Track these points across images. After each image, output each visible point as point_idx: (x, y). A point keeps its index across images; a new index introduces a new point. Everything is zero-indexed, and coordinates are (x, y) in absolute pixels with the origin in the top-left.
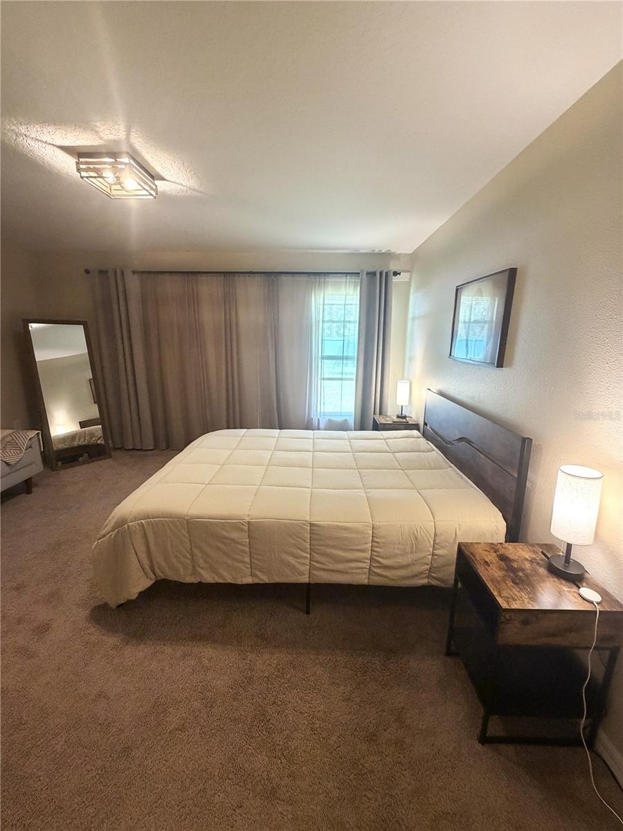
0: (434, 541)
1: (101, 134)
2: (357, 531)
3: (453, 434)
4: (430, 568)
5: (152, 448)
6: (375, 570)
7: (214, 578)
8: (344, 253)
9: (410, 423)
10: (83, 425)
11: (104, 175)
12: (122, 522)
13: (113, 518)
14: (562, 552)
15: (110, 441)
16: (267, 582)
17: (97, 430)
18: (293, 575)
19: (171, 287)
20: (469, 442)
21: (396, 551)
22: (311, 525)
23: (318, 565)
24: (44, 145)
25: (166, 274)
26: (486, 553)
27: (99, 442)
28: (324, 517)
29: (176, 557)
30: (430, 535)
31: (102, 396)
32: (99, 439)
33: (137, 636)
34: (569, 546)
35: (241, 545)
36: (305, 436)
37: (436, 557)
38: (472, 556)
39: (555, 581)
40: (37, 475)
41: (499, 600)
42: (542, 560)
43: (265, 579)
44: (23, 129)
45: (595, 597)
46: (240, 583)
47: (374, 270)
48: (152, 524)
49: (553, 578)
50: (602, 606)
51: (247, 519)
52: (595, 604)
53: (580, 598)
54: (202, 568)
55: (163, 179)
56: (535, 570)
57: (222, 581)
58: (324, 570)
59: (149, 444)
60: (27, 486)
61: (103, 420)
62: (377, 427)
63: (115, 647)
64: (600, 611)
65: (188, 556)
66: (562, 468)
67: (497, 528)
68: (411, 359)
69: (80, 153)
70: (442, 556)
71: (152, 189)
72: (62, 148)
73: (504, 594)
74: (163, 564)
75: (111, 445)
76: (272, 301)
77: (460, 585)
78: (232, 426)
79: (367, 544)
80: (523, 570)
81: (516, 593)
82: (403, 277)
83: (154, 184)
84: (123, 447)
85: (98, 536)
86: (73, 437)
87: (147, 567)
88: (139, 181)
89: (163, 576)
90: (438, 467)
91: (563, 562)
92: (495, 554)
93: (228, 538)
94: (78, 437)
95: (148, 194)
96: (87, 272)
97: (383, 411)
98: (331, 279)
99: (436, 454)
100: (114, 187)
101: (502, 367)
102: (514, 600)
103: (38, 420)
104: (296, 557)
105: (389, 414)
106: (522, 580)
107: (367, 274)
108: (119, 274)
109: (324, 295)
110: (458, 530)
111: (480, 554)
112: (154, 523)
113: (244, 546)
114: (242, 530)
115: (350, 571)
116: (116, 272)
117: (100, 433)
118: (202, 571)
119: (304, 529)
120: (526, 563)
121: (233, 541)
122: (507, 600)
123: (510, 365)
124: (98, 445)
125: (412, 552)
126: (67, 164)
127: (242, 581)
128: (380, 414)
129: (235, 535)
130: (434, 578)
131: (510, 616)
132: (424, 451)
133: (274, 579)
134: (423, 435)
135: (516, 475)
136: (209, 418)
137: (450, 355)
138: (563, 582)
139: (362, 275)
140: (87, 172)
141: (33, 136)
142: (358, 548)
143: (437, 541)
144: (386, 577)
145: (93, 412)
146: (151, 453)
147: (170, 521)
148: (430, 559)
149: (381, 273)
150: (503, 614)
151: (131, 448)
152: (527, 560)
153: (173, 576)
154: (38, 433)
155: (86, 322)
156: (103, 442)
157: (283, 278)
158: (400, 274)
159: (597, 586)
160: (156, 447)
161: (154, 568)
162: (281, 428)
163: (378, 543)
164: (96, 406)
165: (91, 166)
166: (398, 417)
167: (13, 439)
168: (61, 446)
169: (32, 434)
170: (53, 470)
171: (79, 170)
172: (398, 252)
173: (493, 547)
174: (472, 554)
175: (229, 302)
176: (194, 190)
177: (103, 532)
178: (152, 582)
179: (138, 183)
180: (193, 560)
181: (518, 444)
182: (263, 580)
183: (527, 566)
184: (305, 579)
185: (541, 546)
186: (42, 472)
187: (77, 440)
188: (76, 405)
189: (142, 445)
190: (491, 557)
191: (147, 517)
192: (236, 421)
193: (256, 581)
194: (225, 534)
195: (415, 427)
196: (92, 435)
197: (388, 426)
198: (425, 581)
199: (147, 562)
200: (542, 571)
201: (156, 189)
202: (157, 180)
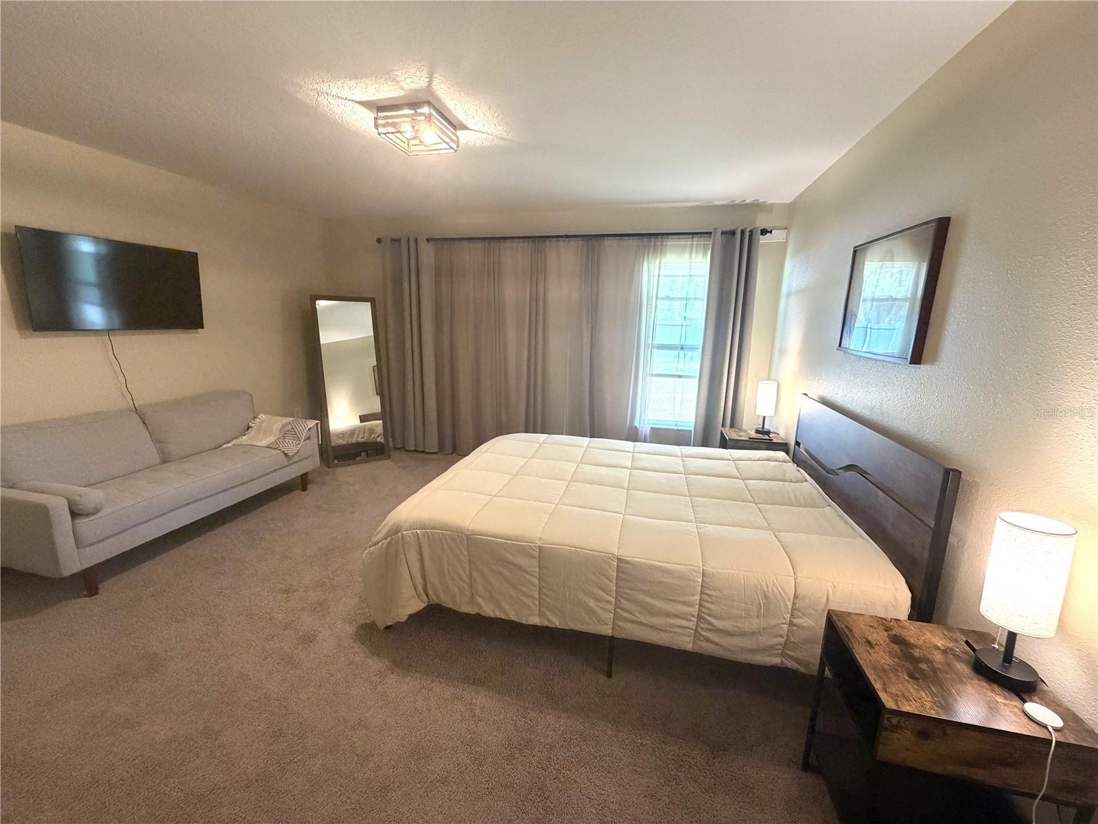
0: (794, 604)
1: (402, 83)
2: (680, 576)
3: (837, 460)
4: (785, 643)
5: (436, 451)
6: (703, 633)
7: (494, 612)
8: (691, 207)
9: (775, 441)
10: (363, 419)
11: (402, 130)
12: (396, 530)
13: (388, 523)
14: (999, 644)
15: (391, 440)
16: (559, 626)
17: (377, 426)
18: (591, 622)
19: (469, 257)
20: (862, 473)
21: (735, 612)
22: (619, 559)
23: (626, 615)
24: (344, 101)
25: (463, 241)
26: (871, 630)
27: (378, 439)
28: (636, 552)
29: (453, 580)
30: (786, 594)
31: (386, 386)
32: (378, 436)
33: (403, 665)
34: (1012, 637)
35: (530, 574)
36: (622, 449)
37: (795, 628)
38: (846, 631)
39: (982, 687)
40: (313, 471)
41: (883, 696)
42: (966, 653)
43: (556, 622)
44: (325, 87)
45: (1052, 720)
46: (525, 622)
47: (732, 228)
48: (428, 536)
49: (979, 680)
50: (1064, 735)
51: (539, 543)
52: (1051, 730)
53: (1023, 717)
54: (481, 597)
55: (466, 128)
56: (949, 665)
57: (503, 616)
58: (633, 622)
59: (433, 445)
60: (303, 482)
61: (385, 415)
62: (725, 444)
63: (379, 673)
64: (1056, 742)
65: (466, 579)
66: (1002, 515)
67: (896, 599)
68: (782, 352)
69: (379, 107)
70: (803, 627)
71: (452, 140)
72: (363, 104)
73: (893, 689)
74: (438, 586)
75: (391, 444)
76: (591, 272)
77: (827, 672)
78: (531, 430)
79: (693, 595)
80: (928, 661)
81: (912, 691)
82: (777, 237)
83: (455, 135)
84: (403, 448)
85: (370, 543)
86: (352, 432)
87: (420, 588)
88: (438, 133)
89: (436, 601)
90: (808, 503)
91: (1001, 660)
92: (886, 634)
93: (513, 564)
94: (357, 432)
95: (449, 147)
96: (379, 241)
97: (738, 422)
98: (671, 242)
99: (810, 486)
100: (412, 142)
101: (920, 364)
102: (908, 700)
103: (318, 409)
104: (597, 599)
105: (744, 428)
106: (925, 675)
107: (723, 233)
108: (412, 244)
109: (660, 263)
110: (831, 592)
111: (862, 629)
112: (430, 534)
113: (534, 576)
114: (533, 557)
115: (668, 629)
116: (409, 240)
117: (380, 430)
118: (480, 600)
119: (609, 564)
120: (935, 652)
121: (519, 567)
122: (895, 697)
123: (933, 360)
124: (377, 443)
125: (758, 616)
126: (364, 121)
127: (527, 620)
128: (732, 426)
129: (521, 560)
130: (791, 658)
131: (898, 722)
132: (791, 481)
133: (568, 625)
134: (793, 460)
135: (932, 524)
136: (504, 419)
137: (840, 345)
138: (996, 688)
139: (715, 236)
140: (384, 127)
141: (334, 93)
142: (682, 599)
143: (797, 606)
144: (717, 644)
145: (375, 405)
146: (433, 456)
147: (448, 535)
148: (786, 629)
149: (743, 232)
150: (887, 716)
151: (412, 449)
152: (937, 648)
153: (447, 602)
154: (317, 424)
155: (374, 299)
156: (382, 441)
157: (608, 243)
158: (771, 232)
159: (1060, 705)
160: (441, 449)
161: (426, 588)
162: (592, 436)
163: (710, 596)
164: (378, 399)
165: (390, 121)
166: (757, 432)
167: (293, 428)
168: (341, 442)
169: (312, 423)
170: (329, 467)
171: (376, 126)
172: (771, 202)
173: (885, 624)
174: (847, 627)
175: (537, 273)
176: (501, 138)
177: (375, 540)
178: (423, 605)
179: (438, 135)
180: (471, 586)
181: (938, 478)
182: (552, 622)
183: (938, 657)
184: (607, 630)
185: (963, 632)
186: (318, 468)
187: (355, 436)
188: (358, 397)
189: (424, 446)
190: (879, 636)
191: (423, 527)
192: (536, 423)
193: (546, 623)
194: (511, 557)
195: (783, 447)
196: (372, 431)
197: (740, 444)
198: (777, 660)
199: (421, 582)
200: (963, 668)
201: (458, 141)
202: (459, 130)
